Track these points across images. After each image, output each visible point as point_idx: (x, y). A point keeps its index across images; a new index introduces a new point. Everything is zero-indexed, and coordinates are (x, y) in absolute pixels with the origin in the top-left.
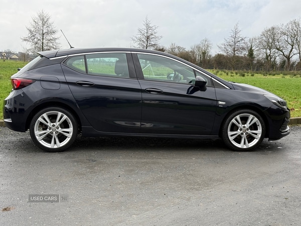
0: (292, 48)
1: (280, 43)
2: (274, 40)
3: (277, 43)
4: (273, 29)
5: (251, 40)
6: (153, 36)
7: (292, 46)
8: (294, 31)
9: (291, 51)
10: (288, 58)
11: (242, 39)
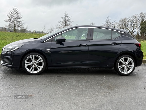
0: (134, 29)
1: (128, 26)
2: (125, 24)
3: (127, 26)
4: (125, 19)
5: (114, 24)
6: (68, 21)
7: (134, 27)
8: (135, 20)
9: (133, 30)
10: (132, 33)
11: (111, 24)
